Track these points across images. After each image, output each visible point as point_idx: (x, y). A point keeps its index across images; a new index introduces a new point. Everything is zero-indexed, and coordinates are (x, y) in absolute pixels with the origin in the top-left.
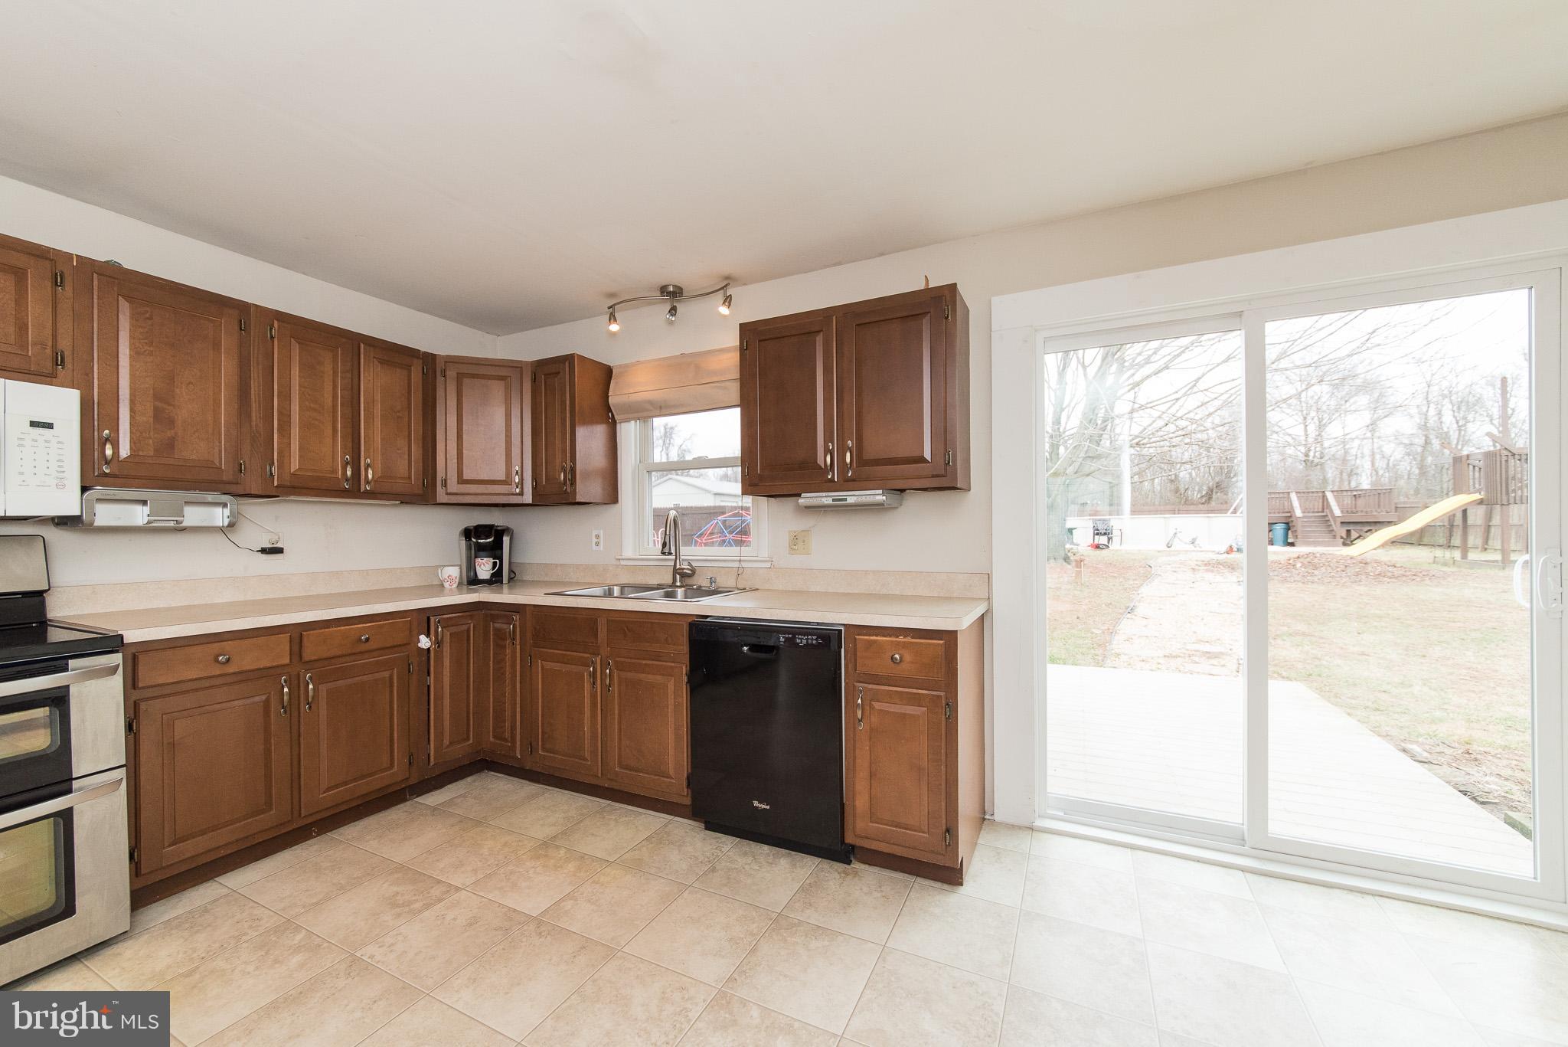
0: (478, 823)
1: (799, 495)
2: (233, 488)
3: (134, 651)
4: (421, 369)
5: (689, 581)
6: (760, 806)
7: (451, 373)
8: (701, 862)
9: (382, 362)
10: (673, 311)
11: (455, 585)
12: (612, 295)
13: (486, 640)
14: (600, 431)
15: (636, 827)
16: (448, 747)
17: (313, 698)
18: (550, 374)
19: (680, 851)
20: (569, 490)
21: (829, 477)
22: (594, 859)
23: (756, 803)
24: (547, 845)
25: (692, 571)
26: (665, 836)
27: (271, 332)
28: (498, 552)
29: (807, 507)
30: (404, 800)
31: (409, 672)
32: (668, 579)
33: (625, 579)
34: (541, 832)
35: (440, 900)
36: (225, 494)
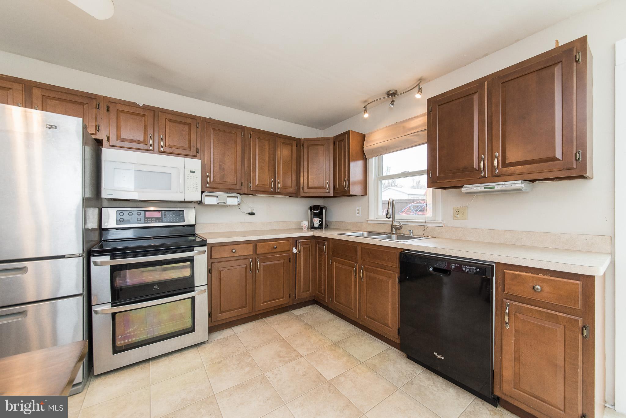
0: (311, 327)
1: (462, 187)
2: (239, 191)
3: (211, 246)
4: (296, 145)
5: (398, 231)
6: (438, 356)
7: (306, 145)
8: (405, 376)
9: (283, 143)
10: (393, 102)
11: (306, 229)
12: (365, 101)
13: (316, 251)
14: (360, 163)
15: (374, 347)
16: (302, 293)
17: (259, 268)
18: (340, 141)
19: (394, 366)
20: (347, 190)
21: (482, 175)
22: (354, 358)
23: (436, 354)
24: (336, 344)
25: (400, 227)
26: (387, 356)
27: (250, 136)
28: (321, 216)
29: (467, 193)
30: (287, 311)
31: (290, 261)
32: (389, 230)
33: (370, 229)
34: (335, 338)
35: (295, 359)
36: (238, 193)
